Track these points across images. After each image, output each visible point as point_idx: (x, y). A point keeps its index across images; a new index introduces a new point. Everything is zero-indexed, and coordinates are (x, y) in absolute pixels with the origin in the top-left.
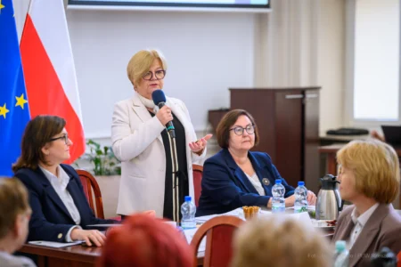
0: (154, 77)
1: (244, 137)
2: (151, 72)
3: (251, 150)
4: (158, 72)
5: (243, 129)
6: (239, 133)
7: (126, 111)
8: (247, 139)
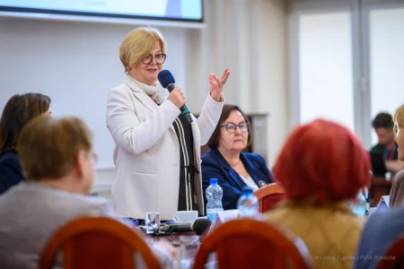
0: (154, 62)
1: (237, 135)
2: (151, 55)
3: (244, 150)
4: (158, 56)
5: (235, 126)
6: (232, 131)
7: (127, 95)
8: (240, 137)
